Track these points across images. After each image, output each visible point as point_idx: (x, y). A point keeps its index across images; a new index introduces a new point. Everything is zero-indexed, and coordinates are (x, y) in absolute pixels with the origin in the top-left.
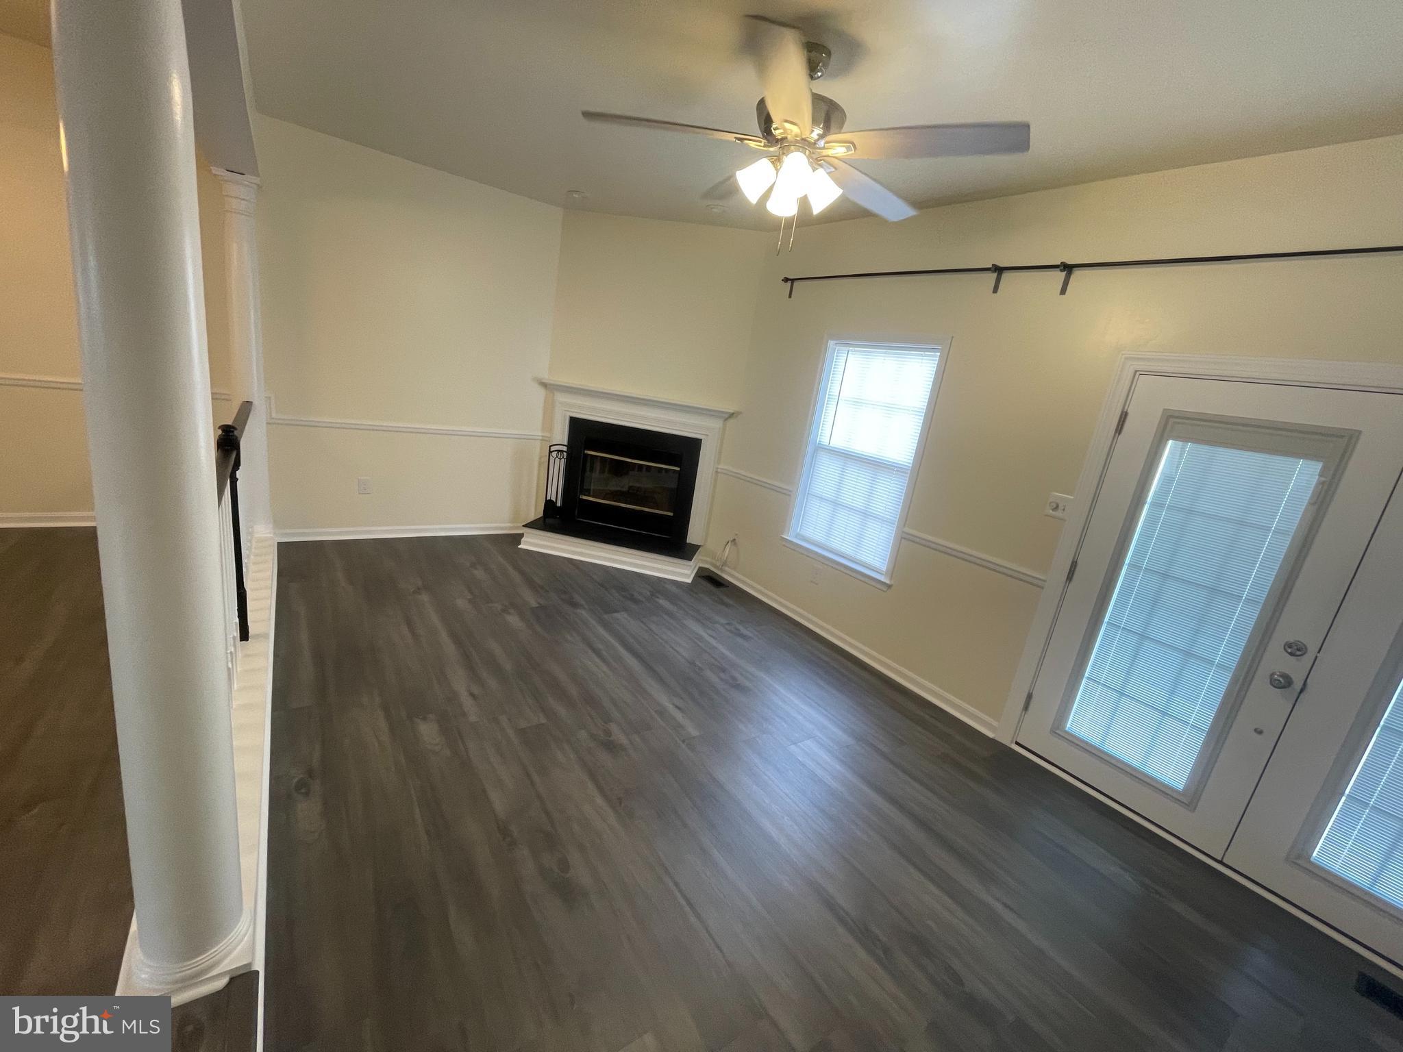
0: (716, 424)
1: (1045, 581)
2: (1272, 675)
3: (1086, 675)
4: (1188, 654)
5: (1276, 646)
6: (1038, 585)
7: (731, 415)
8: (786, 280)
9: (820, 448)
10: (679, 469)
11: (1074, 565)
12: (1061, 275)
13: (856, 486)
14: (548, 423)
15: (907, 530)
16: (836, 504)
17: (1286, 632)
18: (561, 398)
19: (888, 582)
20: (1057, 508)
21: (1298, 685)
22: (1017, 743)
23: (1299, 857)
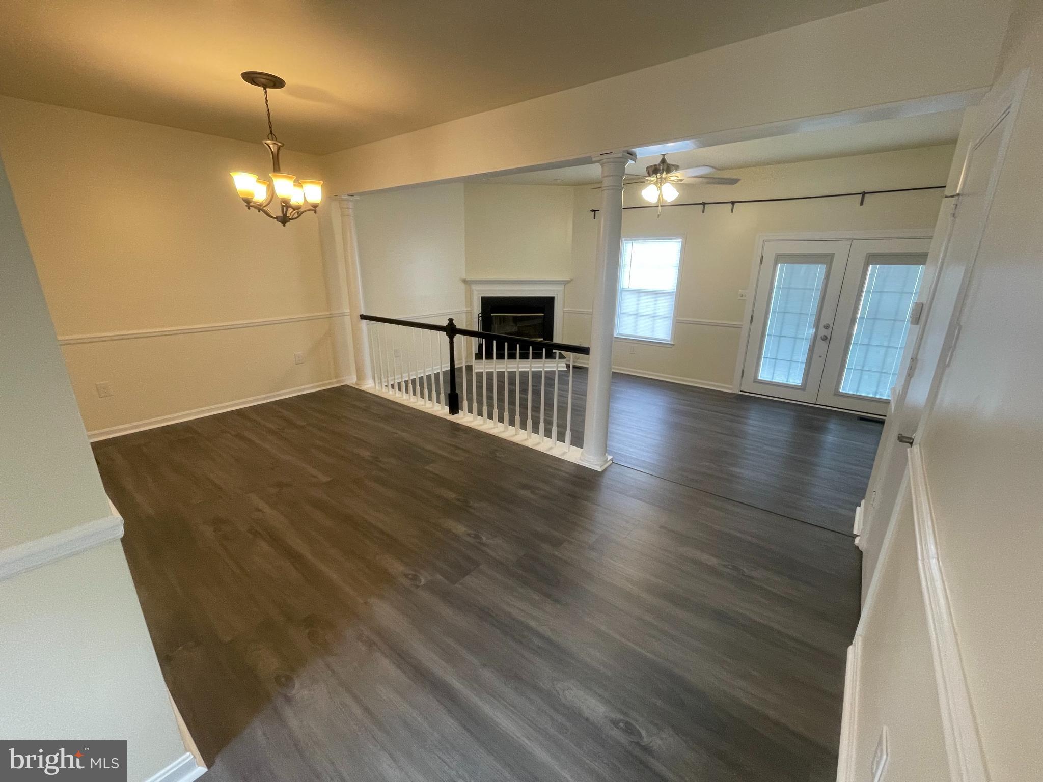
0: (561, 288)
1: (742, 325)
2: (821, 337)
3: (763, 356)
4: (795, 338)
5: (821, 326)
6: (739, 327)
7: (568, 282)
8: (593, 211)
9: (623, 290)
10: (543, 314)
11: (752, 316)
12: (730, 205)
13: (647, 305)
14: (469, 302)
15: (678, 318)
16: (637, 315)
17: (823, 322)
18: (475, 287)
19: (672, 343)
20: (742, 296)
21: (829, 337)
22: (741, 391)
23: (838, 394)
